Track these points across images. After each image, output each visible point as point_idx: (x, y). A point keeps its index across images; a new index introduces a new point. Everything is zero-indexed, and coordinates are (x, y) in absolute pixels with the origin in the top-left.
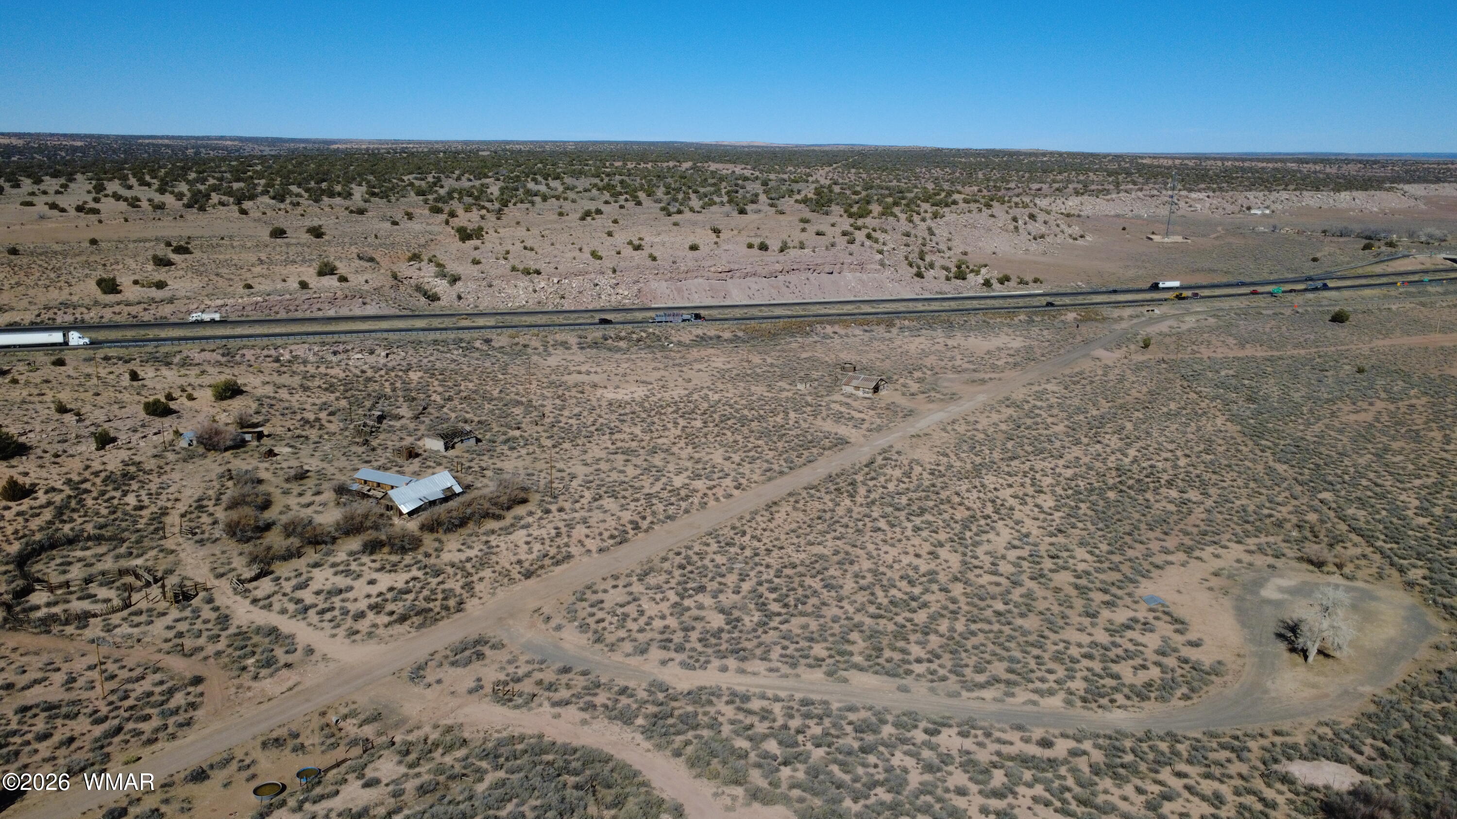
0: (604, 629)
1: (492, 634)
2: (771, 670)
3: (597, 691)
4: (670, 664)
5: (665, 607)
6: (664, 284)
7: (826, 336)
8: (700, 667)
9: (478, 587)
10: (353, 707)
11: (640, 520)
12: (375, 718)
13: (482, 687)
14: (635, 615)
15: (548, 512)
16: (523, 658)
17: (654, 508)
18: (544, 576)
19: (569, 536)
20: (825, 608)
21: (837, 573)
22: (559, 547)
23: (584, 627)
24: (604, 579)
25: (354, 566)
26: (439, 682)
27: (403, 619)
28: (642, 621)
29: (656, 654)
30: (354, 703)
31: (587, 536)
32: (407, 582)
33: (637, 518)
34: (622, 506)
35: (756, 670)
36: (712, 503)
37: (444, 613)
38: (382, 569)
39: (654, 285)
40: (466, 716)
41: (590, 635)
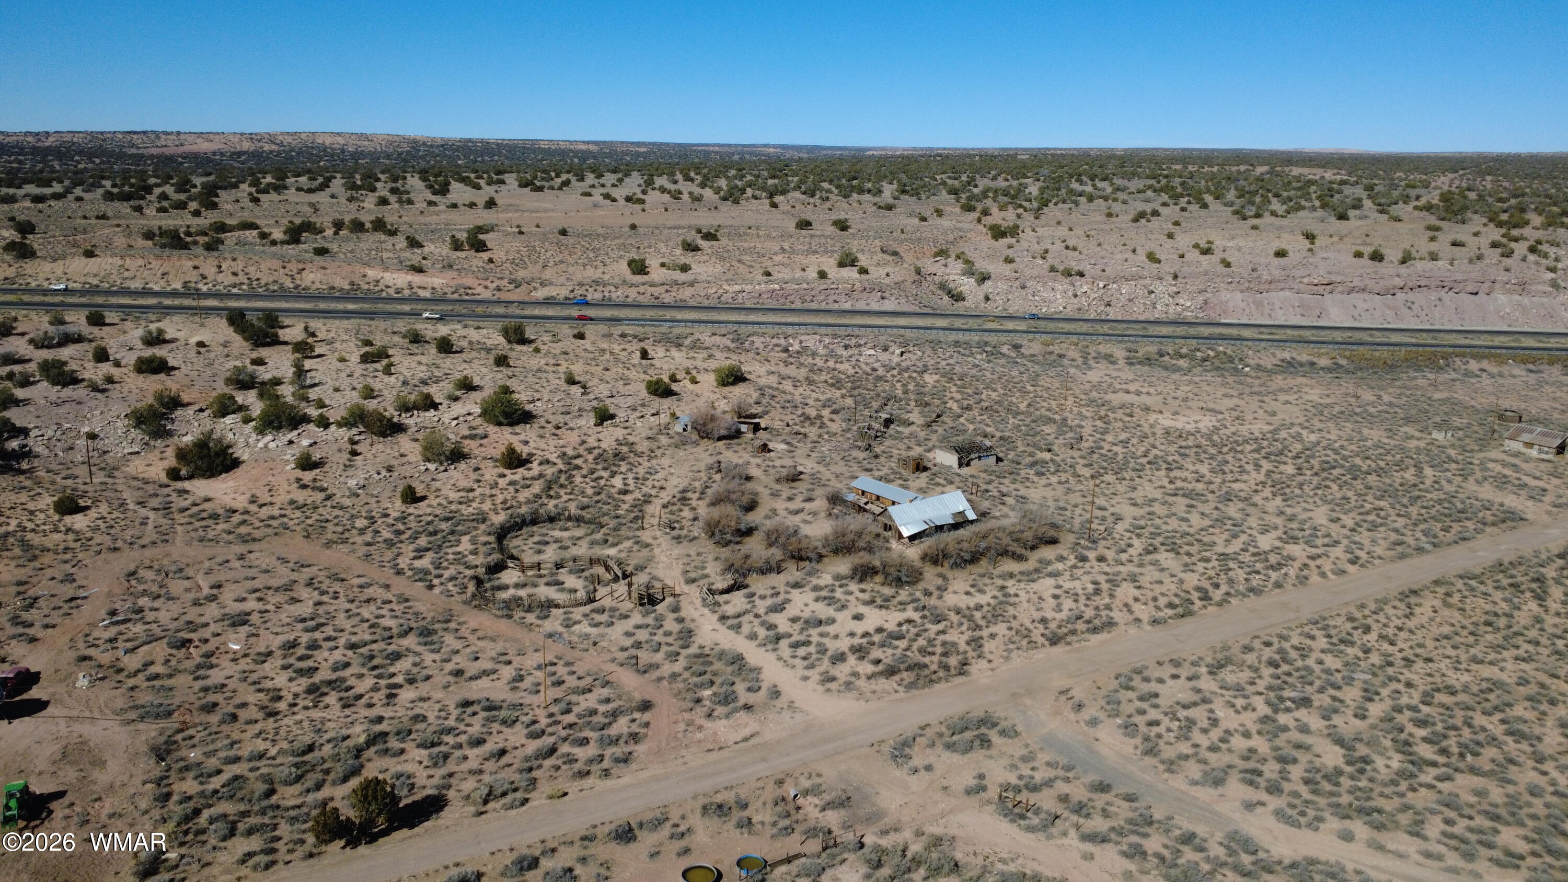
0: (1159, 736)
1: (1002, 715)
2: (1428, 855)
3: (1148, 830)
4: (1259, 809)
5: (1248, 719)
6: (1239, 296)
7: (1467, 374)
8: (1309, 825)
9: (988, 646)
10: (818, 780)
11: (1210, 589)
12: (843, 802)
13: (984, 789)
14: (1205, 724)
15: (1084, 559)
16: (1043, 757)
17: (1231, 573)
18: (1076, 645)
19: (1112, 596)
20: (1513, 768)
21: (1530, 715)
22: (1097, 608)
23: (1129, 728)
24: (1159, 663)
25: (839, 594)
26: (928, 768)
27: (891, 672)
28: (1215, 734)
29: (1236, 789)
30: (819, 775)
31: (1136, 600)
32: (900, 625)
33: (1206, 585)
34: (1186, 565)
35: (1402, 848)
36: (1315, 578)
37: (941, 674)
38: (871, 602)
39: (1225, 296)
40: (960, 826)
41: (1138, 740)
